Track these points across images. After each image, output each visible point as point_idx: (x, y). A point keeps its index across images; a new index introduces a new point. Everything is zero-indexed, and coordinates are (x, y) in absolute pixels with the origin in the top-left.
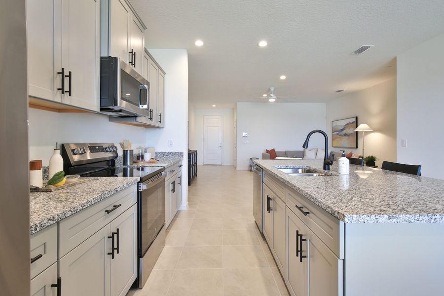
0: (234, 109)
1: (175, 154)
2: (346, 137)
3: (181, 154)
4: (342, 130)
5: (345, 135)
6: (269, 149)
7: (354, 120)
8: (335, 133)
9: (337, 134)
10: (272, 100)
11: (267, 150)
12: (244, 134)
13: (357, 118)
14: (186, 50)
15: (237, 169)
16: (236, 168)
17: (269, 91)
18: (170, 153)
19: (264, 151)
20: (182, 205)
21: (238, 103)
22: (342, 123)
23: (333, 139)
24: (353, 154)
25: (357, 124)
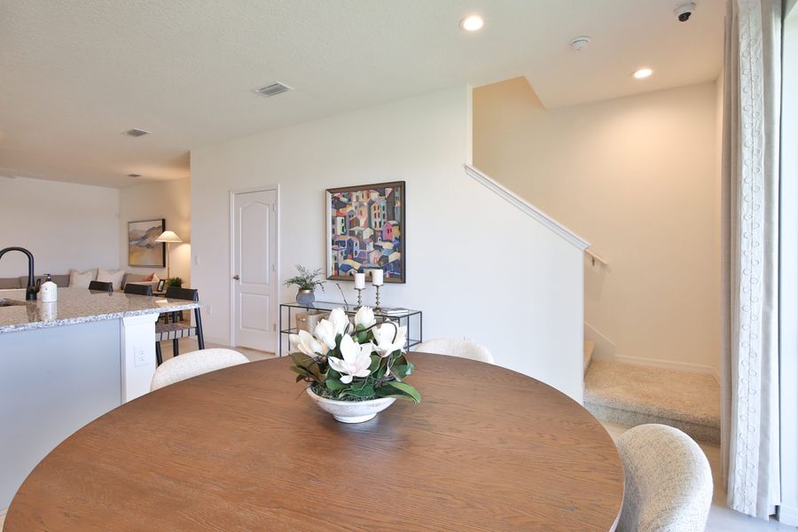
2: (150, 250)
4: (144, 238)
5: (148, 246)
7: (160, 223)
8: (134, 243)
9: (137, 245)
13: (164, 221)
22: (144, 228)
23: (130, 253)
24: (155, 276)
25: (164, 230)
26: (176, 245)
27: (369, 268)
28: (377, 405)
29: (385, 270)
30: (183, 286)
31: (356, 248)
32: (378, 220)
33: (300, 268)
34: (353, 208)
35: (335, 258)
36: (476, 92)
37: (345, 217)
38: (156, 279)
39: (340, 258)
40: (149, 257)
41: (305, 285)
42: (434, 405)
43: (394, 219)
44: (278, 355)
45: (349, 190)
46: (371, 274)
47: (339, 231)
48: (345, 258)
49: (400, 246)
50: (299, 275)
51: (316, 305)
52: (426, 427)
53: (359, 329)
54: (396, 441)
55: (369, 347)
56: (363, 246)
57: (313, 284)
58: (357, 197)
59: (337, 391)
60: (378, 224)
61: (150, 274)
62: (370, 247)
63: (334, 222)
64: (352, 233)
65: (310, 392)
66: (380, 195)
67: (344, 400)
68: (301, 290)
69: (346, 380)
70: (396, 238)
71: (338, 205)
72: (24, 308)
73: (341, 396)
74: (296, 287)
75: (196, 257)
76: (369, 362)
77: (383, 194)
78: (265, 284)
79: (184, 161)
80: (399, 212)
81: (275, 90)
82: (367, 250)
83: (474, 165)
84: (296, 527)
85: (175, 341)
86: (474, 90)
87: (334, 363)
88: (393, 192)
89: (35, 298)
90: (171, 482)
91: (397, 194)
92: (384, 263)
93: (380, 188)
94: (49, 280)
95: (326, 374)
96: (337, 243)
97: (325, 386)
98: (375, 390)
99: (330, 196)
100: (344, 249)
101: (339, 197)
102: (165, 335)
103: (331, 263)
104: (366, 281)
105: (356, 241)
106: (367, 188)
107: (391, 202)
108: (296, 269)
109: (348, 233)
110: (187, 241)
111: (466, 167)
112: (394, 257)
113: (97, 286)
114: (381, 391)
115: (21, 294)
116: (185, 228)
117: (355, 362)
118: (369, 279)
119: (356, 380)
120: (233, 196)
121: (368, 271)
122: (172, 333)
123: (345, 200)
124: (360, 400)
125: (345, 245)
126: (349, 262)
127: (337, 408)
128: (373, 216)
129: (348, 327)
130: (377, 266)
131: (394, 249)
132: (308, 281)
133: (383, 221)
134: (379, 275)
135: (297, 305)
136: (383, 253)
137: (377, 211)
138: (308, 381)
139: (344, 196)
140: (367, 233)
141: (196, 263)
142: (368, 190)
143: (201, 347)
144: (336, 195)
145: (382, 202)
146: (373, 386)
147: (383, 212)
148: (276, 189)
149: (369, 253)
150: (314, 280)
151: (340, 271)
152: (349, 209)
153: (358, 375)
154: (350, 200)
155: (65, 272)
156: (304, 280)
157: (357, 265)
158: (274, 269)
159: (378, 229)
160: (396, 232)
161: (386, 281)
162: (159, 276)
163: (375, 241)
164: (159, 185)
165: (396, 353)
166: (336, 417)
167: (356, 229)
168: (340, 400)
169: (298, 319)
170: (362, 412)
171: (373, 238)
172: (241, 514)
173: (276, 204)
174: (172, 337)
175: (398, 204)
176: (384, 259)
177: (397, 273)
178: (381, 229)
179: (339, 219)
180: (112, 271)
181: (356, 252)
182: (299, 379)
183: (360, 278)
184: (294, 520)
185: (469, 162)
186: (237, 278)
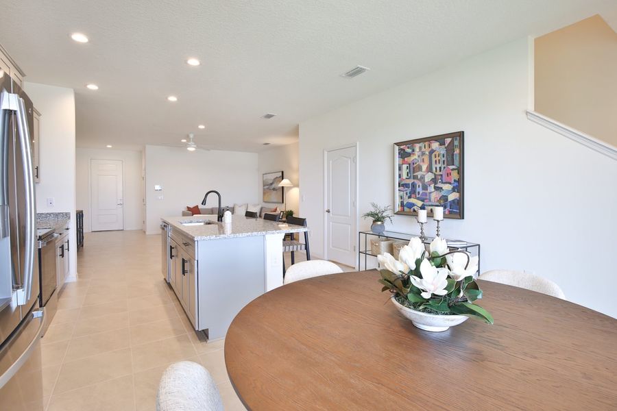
0: (141, 152)
1: (57, 215)
2: (275, 192)
3: (67, 215)
4: (271, 184)
5: (274, 189)
6: (191, 206)
7: (281, 174)
8: (265, 187)
9: (268, 188)
10: (191, 149)
11: (188, 207)
12: (157, 187)
13: (282, 172)
14: (72, 90)
15: (147, 233)
16: (145, 232)
17: (187, 137)
18: (50, 214)
19: (185, 209)
20: (70, 276)
21: (147, 146)
22: (271, 177)
23: (264, 194)
24: (278, 209)
25: (283, 179)
26: (290, 188)
27: (430, 205)
28: (452, 320)
29: (445, 207)
30: (294, 216)
31: (419, 190)
32: (438, 166)
33: (373, 205)
34: (416, 157)
35: (401, 198)
36: (538, 42)
37: (409, 164)
38: (278, 211)
39: (406, 197)
40: (275, 196)
41: (378, 218)
42: (505, 329)
43: (453, 165)
44: (357, 269)
45: (411, 143)
46: (431, 210)
47: (404, 176)
48: (410, 197)
49: (459, 187)
50: (373, 210)
51: (386, 234)
52: (500, 347)
53: (433, 256)
54: (471, 353)
55: (444, 272)
56: (425, 187)
57: (384, 218)
58: (420, 148)
59: (416, 303)
60: (438, 169)
61: (275, 208)
62: (431, 188)
63: (400, 169)
64: (415, 177)
65: (393, 300)
66: (440, 145)
67: (423, 311)
68: (374, 221)
69: (426, 296)
70: (455, 181)
71: (403, 155)
72: (217, 225)
73: (421, 308)
74: (371, 219)
75: (302, 197)
76: (446, 283)
77: (442, 144)
78: (348, 216)
79: (295, 132)
80: (458, 158)
81: (357, 72)
82: (429, 191)
83: (536, 110)
84: (393, 402)
85: (292, 253)
86: (536, 40)
87: (414, 281)
88: (452, 142)
89: (221, 221)
90: (305, 347)
91: (456, 143)
92: (443, 201)
93: (440, 139)
94: (228, 210)
95: (409, 289)
96: (403, 185)
97: (406, 298)
98: (449, 307)
99: (397, 148)
100: (409, 190)
101: (404, 149)
102: (287, 247)
103: (398, 202)
104: (428, 216)
105: (418, 183)
106: (429, 139)
107: (450, 150)
108: (371, 206)
109: (412, 177)
110: (297, 186)
111: (527, 113)
112: (453, 196)
113: (250, 215)
114: (455, 309)
115: (214, 217)
116: (295, 176)
117: (433, 282)
118: (431, 215)
119: (434, 296)
120: (326, 153)
121: (430, 208)
122: (291, 247)
123: (409, 151)
124: (437, 313)
125: (408, 187)
126: (413, 200)
127: (417, 317)
128: (434, 162)
129: (424, 253)
130: (438, 204)
131: (453, 190)
132: (380, 215)
133: (443, 166)
134: (439, 212)
135: (371, 233)
136: (443, 193)
137: (437, 159)
138: (392, 292)
139: (408, 148)
140: (429, 177)
141: (303, 200)
142: (429, 141)
143: (308, 259)
144: (402, 147)
145: (442, 150)
146: (449, 303)
147: (443, 159)
148: (356, 146)
149: (430, 193)
150: (384, 214)
151: (405, 208)
152: (412, 158)
153: (436, 293)
154: (413, 151)
155: (232, 206)
156: (377, 214)
157: (420, 203)
158: (354, 204)
159: (438, 173)
160: (455, 175)
161: (445, 217)
162: (280, 209)
163: (436, 183)
164: (280, 149)
165: (468, 278)
166: (415, 324)
167: (419, 174)
168: (420, 311)
169: (372, 244)
170: (438, 324)
171: (434, 181)
172: (352, 381)
173: (356, 157)
174: (291, 250)
175: (457, 151)
176: (445, 198)
177: (456, 210)
178: (441, 173)
179: (405, 166)
180: (255, 205)
181: (419, 193)
182: (384, 289)
183: (423, 214)
184: (392, 397)
185: (531, 108)
186: (328, 211)
